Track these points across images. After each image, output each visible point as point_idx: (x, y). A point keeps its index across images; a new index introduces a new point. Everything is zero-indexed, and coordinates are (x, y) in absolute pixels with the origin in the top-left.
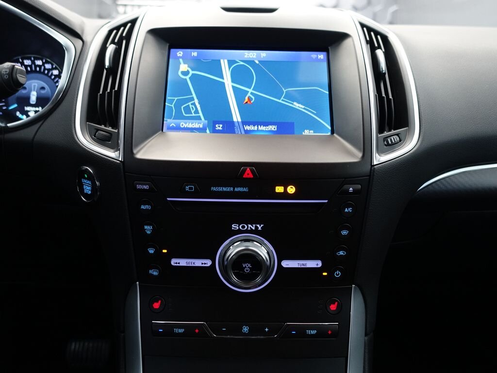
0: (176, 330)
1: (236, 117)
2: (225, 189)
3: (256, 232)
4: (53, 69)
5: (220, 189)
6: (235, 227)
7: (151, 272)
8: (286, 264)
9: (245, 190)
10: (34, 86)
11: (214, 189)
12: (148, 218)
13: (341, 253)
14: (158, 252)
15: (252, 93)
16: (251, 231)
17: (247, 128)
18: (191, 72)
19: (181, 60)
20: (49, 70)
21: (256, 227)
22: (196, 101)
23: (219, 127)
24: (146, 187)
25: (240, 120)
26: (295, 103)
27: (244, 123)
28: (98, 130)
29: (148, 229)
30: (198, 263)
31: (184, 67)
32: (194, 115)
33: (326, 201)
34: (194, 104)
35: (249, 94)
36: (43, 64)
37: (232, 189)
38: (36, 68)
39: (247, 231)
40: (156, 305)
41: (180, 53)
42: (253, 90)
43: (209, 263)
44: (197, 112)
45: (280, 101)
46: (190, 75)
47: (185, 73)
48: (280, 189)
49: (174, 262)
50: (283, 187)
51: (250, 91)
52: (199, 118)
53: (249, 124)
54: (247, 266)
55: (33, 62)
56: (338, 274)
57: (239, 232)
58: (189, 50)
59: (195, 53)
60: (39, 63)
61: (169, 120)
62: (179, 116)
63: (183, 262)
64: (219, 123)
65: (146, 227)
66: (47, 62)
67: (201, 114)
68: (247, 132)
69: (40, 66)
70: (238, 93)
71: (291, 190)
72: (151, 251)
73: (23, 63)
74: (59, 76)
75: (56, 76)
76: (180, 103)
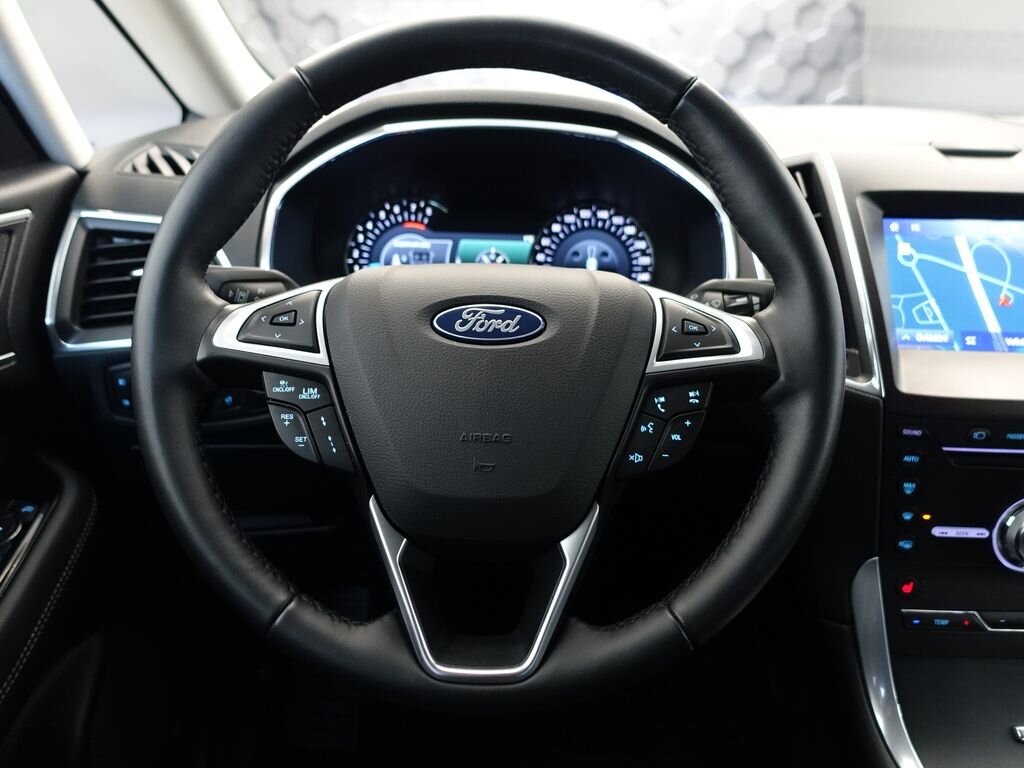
0: (938, 622)
1: (993, 326)
4: (625, 224)
5: (1019, 436)
7: (901, 544)
10: (592, 251)
11: (1011, 436)
12: (910, 473)
14: (917, 518)
15: (1009, 290)
17: (1011, 342)
18: (917, 256)
19: (898, 237)
20: (618, 227)
22: (932, 301)
23: (971, 341)
24: (917, 433)
25: (999, 332)
27: (1006, 334)
29: (909, 487)
30: (973, 533)
31: (904, 248)
32: (931, 321)
34: (929, 305)
35: (1004, 292)
36: (611, 217)
38: (597, 223)
40: (907, 589)
41: (894, 225)
42: (1004, 279)
43: (985, 533)
44: (935, 317)
46: (915, 261)
47: (909, 258)
49: (937, 531)
51: (1006, 285)
52: (938, 327)
53: (1012, 335)
55: (595, 214)
58: (906, 222)
59: (916, 225)
60: (603, 214)
61: (901, 330)
62: (911, 324)
63: (952, 532)
64: (971, 334)
65: (906, 485)
66: (617, 214)
67: (942, 321)
68: (1012, 349)
69: (604, 221)
70: (992, 291)
72: (907, 516)
73: (578, 216)
74: (636, 237)
75: (630, 237)
76: (909, 304)
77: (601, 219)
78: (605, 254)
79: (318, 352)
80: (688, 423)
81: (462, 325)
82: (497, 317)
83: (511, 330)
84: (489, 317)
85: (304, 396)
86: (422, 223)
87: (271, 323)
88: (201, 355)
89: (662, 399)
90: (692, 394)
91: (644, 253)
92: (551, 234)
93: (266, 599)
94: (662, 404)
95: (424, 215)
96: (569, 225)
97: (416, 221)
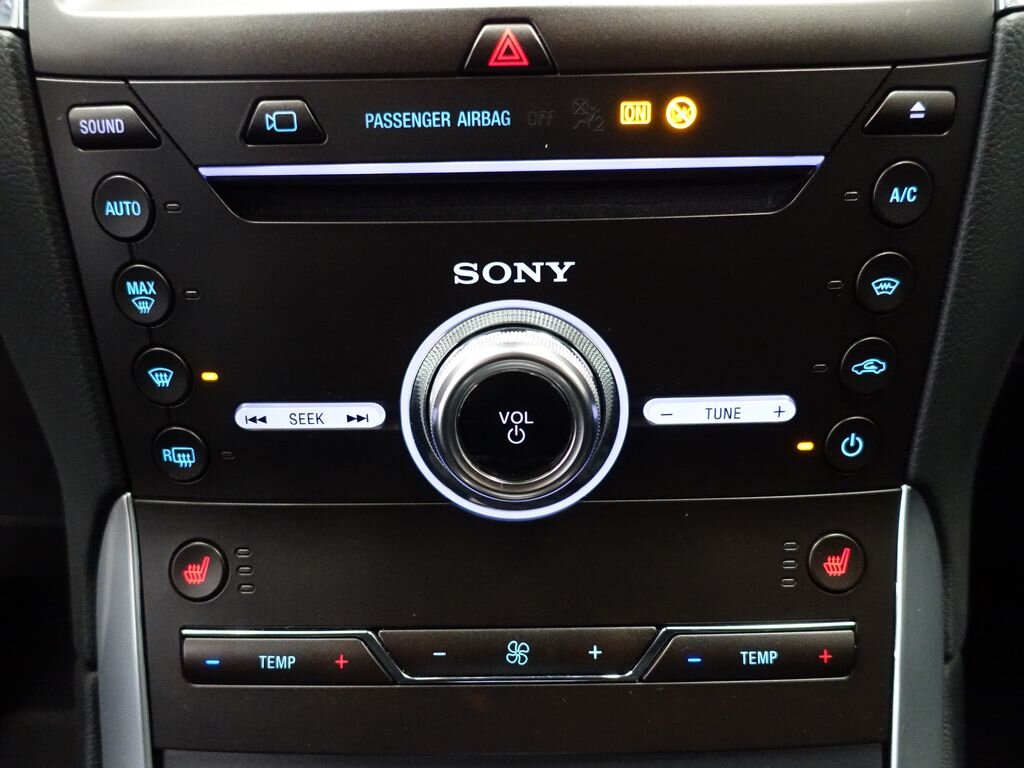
0: (267, 661)
2: (418, 120)
3: (544, 291)
5: (401, 120)
6: (465, 273)
7: (168, 454)
8: (663, 411)
9: (500, 119)
11: (375, 120)
12: (135, 251)
13: (869, 366)
14: (188, 381)
16: (528, 291)
21: (547, 273)
29: (142, 295)
30: (333, 416)
33: (816, 160)
37: (446, 118)
39: (511, 291)
40: (197, 574)
43: (373, 415)
49: (246, 415)
50: (647, 105)
54: (516, 422)
56: (853, 445)
57: (482, 293)
63: (279, 416)
65: (132, 288)
71: (682, 114)
72: (162, 378)
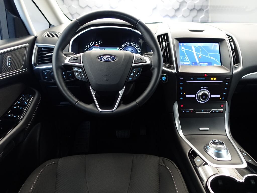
0: (187, 111)
1: (198, 61)
2: (200, 79)
3: (206, 89)
4: (136, 45)
5: (199, 79)
6: (201, 87)
7: (181, 98)
8: (212, 96)
9: (205, 79)
10: (130, 50)
11: (197, 79)
12: (181, 86)
13: (225, 93)
14: (183, 94)
16: (205, 89)
17: (200, 64)
18: (185, 49)
19: (182, 46)
20: (134, 45)
21: (206, 88)
22: (187, 57)
23: (194, 64)
24: (182, 79)
25: (198, 62)
26: (211, 57)
28: (166, 65)
29: (181, 88)
30: (192, 96)
31: (183, 48)
32: (187, 61)
33: (222, 81)
34: (186, 58)
35: (200, 55)
36: (133, 44)
37: (203, 79)
38: (130, 45)
39: (204, 89)
40: (182, 106)
41: (181, 44)
42: (200, 53)
43: (194, 96)
44: (188, 60)
45: (208, 57)
46: (184, 50)
48: (212, 79)
49: (186, 96)
51: (200, 54)
52: (188, 61)
53: (201, 63)
54: (204, 96)
55: (130, 43)
56: (223, 98)
57: (202, 89)
58: (183, 43)
59: (185, 44)
60: (132, 43)
61: (181, 62)
62: (183, 61)
63: (189, 96)
64: (194, 63)
66: (134, 43)
67: (189, 60)
68: (200, 65)
69: (132, 44)
70: (198, 55)
71: (215, 79)
72: (181, 93)
73: (127, 44)
74: (138, 47)
75: (137, 47)
76: (183, 58)
77: (131, 44)
78: (132, 51)
79: (81, 63)
80: (138, 73)
81: (103, 59)
82: (109, 57)
83: (111, 59)
84: (107, 57)
85: (79, 70)
86: (98, 45)
87: (74, 59)
88: (63, 65)
89: (134, 70)
90: (139, 69)
91: (139, 50)
92: (122, 47)
93: (74, 101)
94: (135, 71)
95: (99, 44)
96: (125, 45)
97: (97, 45)
